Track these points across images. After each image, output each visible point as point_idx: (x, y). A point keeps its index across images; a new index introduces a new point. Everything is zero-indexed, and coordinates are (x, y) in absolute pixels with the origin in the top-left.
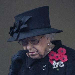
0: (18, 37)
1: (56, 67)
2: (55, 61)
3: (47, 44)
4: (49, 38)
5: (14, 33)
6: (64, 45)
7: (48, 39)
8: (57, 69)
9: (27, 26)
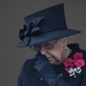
0: (29, 42)
1: (73, 74)
2: (71, 69)
3: (64, 48)
4: (65, 40)
5: (24, 37)
6: (83, 49)
7: (64, 42)
8: (74, 76)
9: (39, 29)
